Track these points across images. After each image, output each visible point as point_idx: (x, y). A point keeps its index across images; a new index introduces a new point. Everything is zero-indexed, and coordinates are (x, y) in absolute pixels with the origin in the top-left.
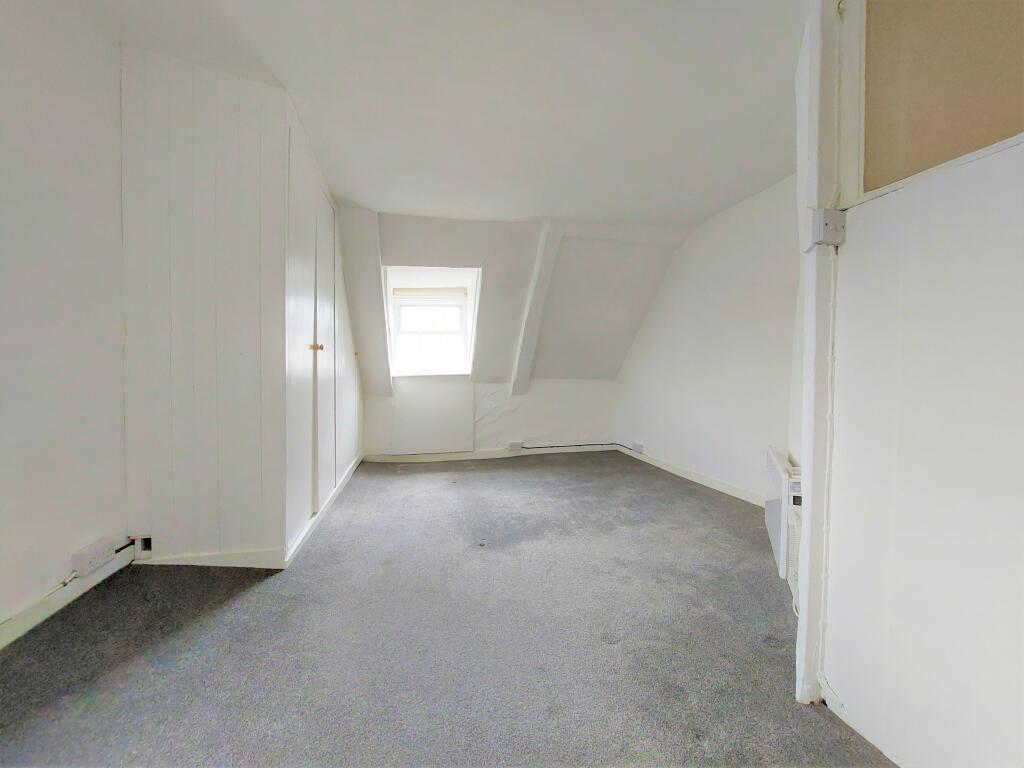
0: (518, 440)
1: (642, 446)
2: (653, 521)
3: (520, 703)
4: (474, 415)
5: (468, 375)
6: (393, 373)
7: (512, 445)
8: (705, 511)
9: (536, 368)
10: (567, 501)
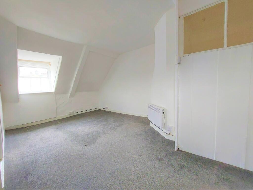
0: (72, 111)
1: (107, 107)
2: (123, 125)
3: (139, 182)
4: (56, 105)
5: (53, 92)
6: (19, 93)
7: (70, 113)
8: (130, 119)
9: (78, 88)
10: (99, 125)
